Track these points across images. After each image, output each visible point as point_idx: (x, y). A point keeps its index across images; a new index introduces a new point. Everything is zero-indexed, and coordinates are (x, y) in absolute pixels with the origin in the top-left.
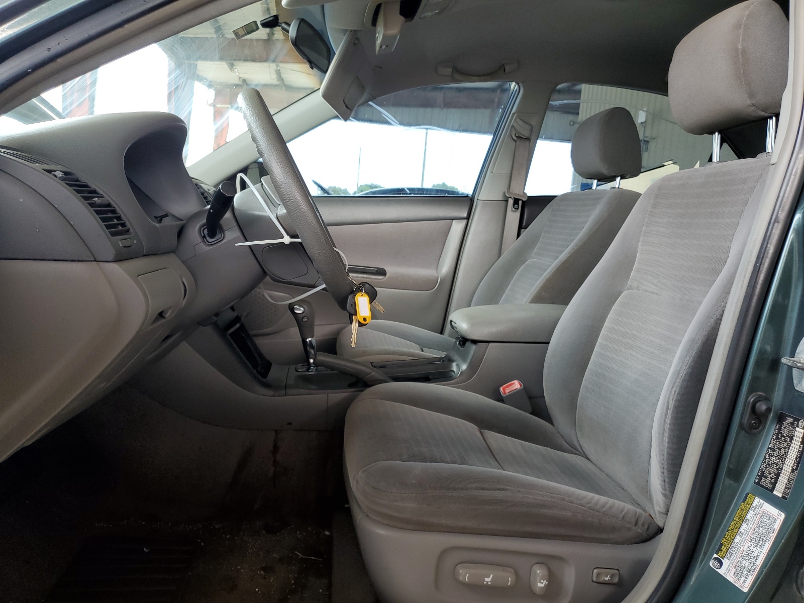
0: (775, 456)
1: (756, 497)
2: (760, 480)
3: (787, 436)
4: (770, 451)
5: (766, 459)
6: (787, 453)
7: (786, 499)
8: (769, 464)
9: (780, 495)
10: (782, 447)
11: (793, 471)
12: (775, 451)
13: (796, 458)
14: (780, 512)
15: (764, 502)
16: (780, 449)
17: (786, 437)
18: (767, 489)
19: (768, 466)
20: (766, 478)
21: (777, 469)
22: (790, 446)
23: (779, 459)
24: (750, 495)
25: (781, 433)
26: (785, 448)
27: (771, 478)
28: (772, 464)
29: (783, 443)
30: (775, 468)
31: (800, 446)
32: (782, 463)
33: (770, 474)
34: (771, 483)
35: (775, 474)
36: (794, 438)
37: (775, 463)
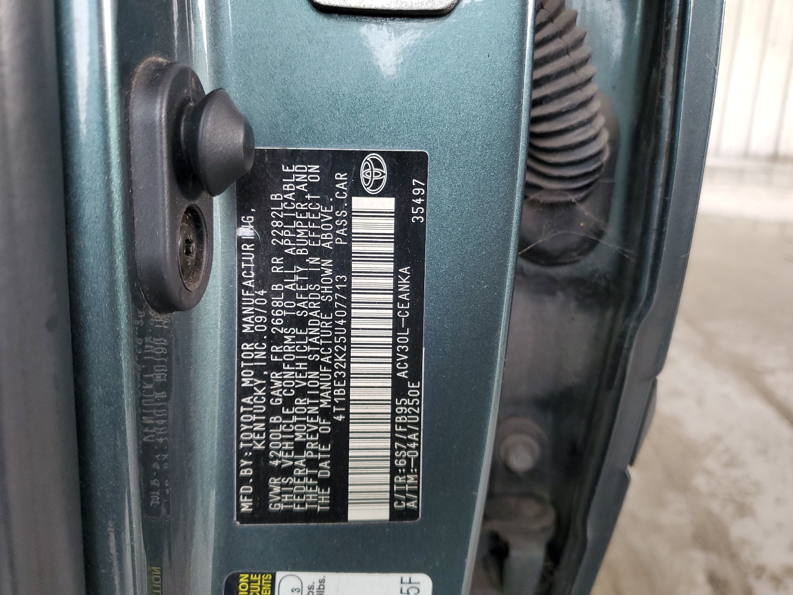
0: (292, 364)
1: (279, 575)
2: (261, 494)
3: (314, 251)
4: (256, 352)
5: (249, 391)
6: (348, 326)
7: (411, 514)
8: (272, 410)
9: (382, 513)
10: (309, 306)
11: (399, 389)
12: (279, 339)
13: (397, 328)
14: (406, 577)
15: (319, 575)
16: (302, 323)
17: (314, 261)
18: (310, 516)
19: (274, 420)
20: (288, 472)
21: (325, 414)
22: (348, 291)
23: (314, 366)
24: (244, 578)
25: (280, 251)
26: (327, 308)
27: (312, 464)
28: (289, 402)
29: (305, 294)
30: (314, 410)
31: (396, 274)
32: (340, 379)
33: (300, 447)
34: (323, 483)
35: (324, 440)
36: (355, 248)
37: (302, 392)
